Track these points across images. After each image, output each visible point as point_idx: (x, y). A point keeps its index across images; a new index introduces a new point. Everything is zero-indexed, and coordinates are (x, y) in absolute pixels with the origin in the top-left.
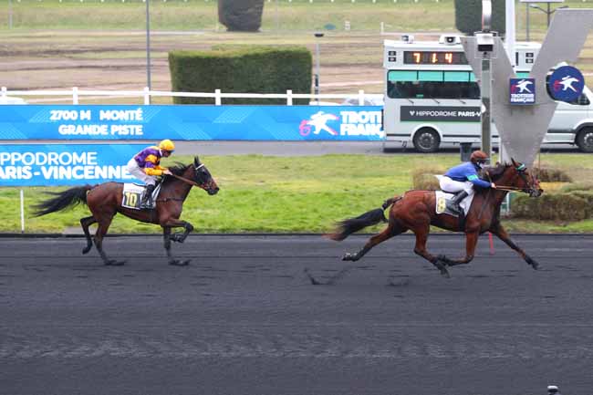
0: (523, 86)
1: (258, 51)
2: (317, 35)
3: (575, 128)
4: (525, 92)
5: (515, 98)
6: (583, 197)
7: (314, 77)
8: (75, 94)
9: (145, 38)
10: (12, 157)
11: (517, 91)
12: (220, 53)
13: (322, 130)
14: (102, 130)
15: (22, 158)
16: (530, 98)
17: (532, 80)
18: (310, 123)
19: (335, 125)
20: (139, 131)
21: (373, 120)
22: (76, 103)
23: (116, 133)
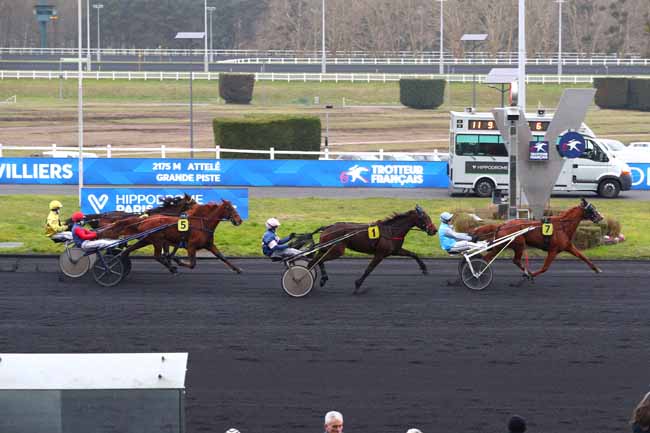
0: (539, 146)
1: (280, 119)
2: (328, 107)
3: (597, 179)
4: (541, 151)
5: (534, 156)
6: (587, 231)
7: (323, 140)
8: (164, 150)
9: (189, 109)
10: (138, 198)
11: (535, 150)
12: (251, 120)
13: (357, 179)
14: (190, 178)
15: (146, 199)
16: (545, 156)
17: (546, 142)
18: (349, 174)
19: (367, 176)
20: (217, 178)
21: (396, 172)
22: (164, 157)
23: (200, 180)
